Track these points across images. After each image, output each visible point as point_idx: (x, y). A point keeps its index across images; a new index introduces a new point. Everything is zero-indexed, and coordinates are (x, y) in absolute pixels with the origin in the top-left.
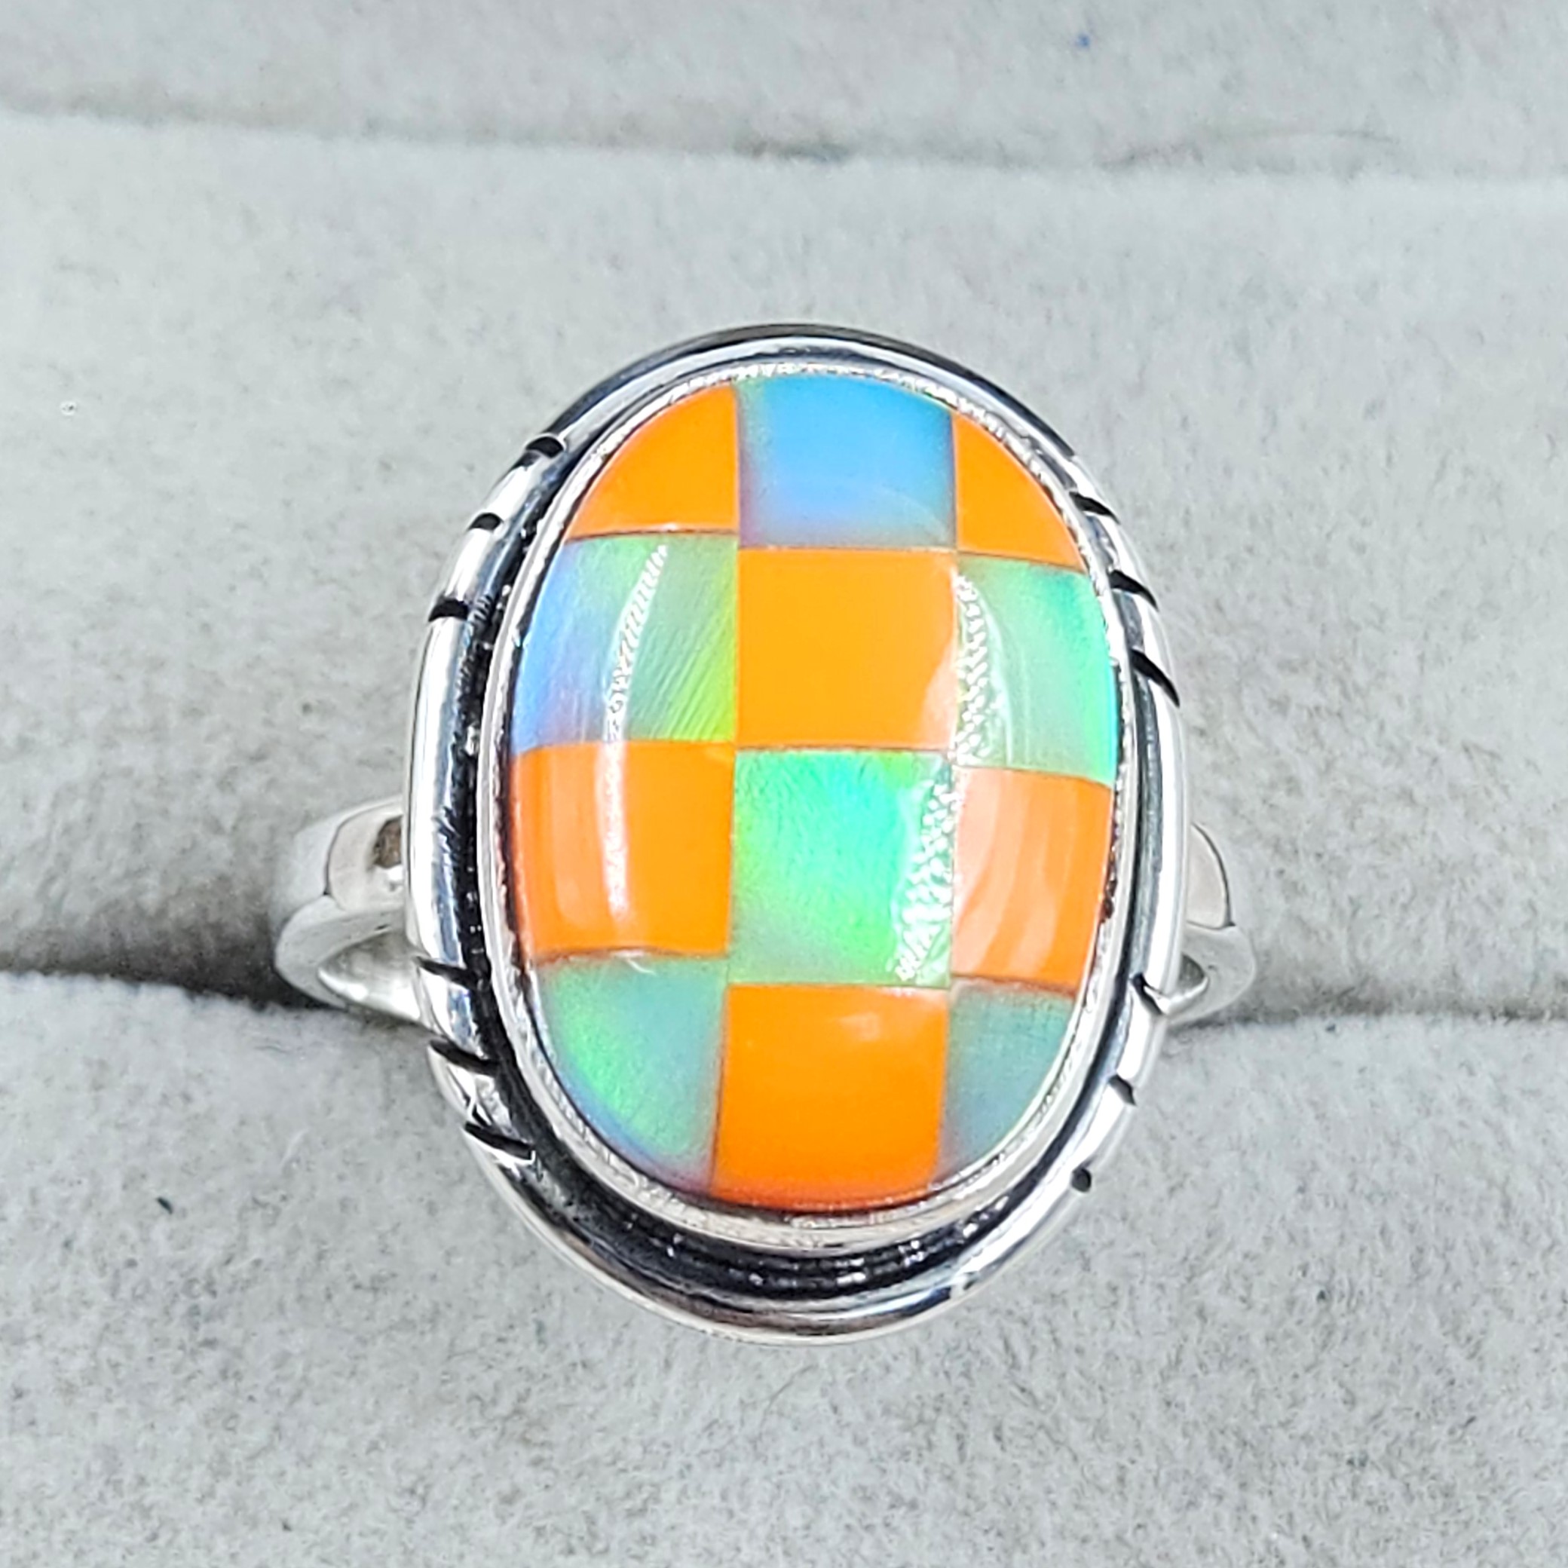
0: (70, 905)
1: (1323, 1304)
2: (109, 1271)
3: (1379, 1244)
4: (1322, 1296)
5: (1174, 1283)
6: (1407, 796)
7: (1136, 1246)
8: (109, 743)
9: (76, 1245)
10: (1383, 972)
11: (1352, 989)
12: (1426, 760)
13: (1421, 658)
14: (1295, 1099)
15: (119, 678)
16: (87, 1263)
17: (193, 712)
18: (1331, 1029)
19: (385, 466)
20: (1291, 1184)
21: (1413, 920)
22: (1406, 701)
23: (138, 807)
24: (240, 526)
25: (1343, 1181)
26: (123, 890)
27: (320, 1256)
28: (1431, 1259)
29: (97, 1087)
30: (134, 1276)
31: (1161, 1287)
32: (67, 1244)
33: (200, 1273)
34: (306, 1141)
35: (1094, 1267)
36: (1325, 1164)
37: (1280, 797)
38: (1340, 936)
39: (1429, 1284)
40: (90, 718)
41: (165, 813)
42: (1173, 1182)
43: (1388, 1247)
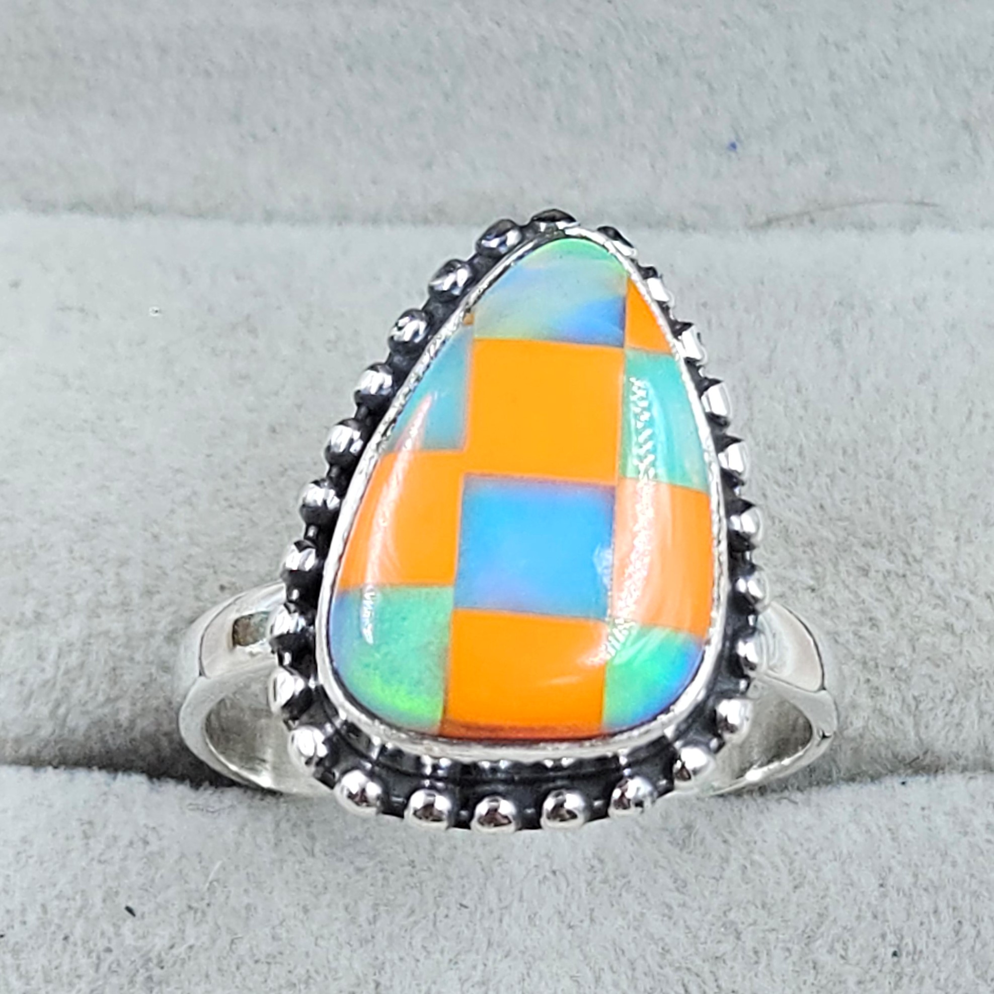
0: (71, 722)
1: (895, 959)
2: (94, 955)
3: (933, 920)
4: (895, 954)
5: (796, 948)
6: (950, 628)
7: (772, 923)
8: (94, 614)
9: (72, 939)
10: (938, 746)
11: (918, 758)
12: (962, 605)
13: (957, 539)
14: (879, 828)
15: (99, 571)
16: (79, 949)
17: (149, 593)
18: (903, 783)
19: (273, 430)
20: (875, 882)
21: (956, 710)
22: (948, 566)
23: (113, 655)
24: (178, 471)
25: (909, 879)
26: (106, 710)
27: (232, 942)
28: (967, 928)
29: (86, 836)
30: (110, 958)
31: (788, 950)
32: (66, 938)
33: (153, 955)
34: (223, 868)
35: (743, 937)
36: (898, 869)
37: (866, 631)
38: (909, 721)
39: (966, 945)
40: (80, 599)
41: (131, 659)
42: (797, 882)
43: (939, 922)
